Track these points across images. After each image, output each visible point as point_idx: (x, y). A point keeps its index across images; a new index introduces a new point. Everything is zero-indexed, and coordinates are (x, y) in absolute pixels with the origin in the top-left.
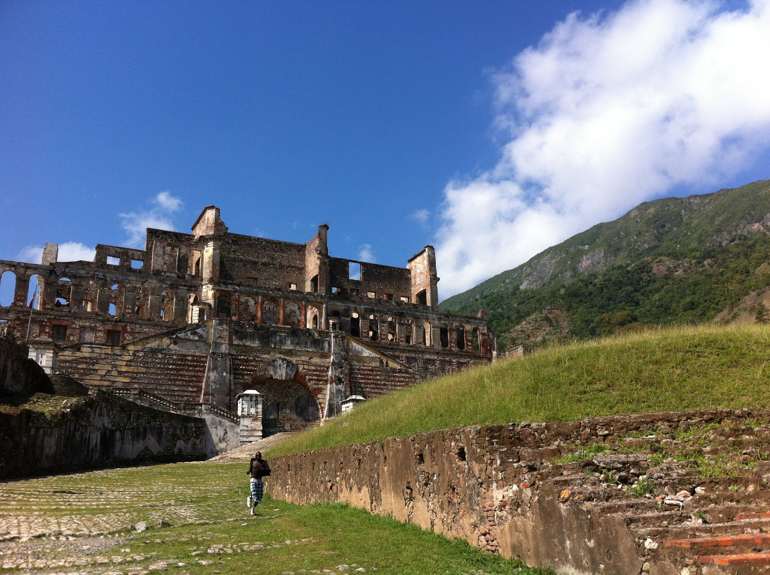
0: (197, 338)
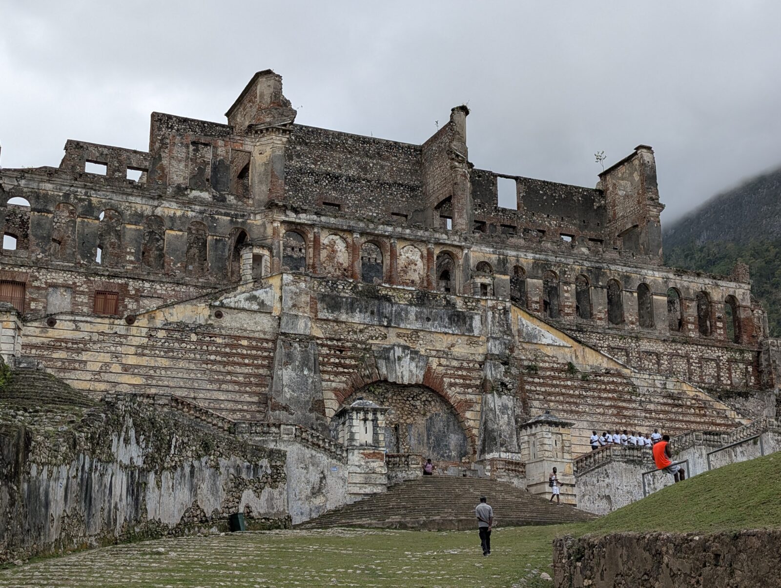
0: (255, 307)
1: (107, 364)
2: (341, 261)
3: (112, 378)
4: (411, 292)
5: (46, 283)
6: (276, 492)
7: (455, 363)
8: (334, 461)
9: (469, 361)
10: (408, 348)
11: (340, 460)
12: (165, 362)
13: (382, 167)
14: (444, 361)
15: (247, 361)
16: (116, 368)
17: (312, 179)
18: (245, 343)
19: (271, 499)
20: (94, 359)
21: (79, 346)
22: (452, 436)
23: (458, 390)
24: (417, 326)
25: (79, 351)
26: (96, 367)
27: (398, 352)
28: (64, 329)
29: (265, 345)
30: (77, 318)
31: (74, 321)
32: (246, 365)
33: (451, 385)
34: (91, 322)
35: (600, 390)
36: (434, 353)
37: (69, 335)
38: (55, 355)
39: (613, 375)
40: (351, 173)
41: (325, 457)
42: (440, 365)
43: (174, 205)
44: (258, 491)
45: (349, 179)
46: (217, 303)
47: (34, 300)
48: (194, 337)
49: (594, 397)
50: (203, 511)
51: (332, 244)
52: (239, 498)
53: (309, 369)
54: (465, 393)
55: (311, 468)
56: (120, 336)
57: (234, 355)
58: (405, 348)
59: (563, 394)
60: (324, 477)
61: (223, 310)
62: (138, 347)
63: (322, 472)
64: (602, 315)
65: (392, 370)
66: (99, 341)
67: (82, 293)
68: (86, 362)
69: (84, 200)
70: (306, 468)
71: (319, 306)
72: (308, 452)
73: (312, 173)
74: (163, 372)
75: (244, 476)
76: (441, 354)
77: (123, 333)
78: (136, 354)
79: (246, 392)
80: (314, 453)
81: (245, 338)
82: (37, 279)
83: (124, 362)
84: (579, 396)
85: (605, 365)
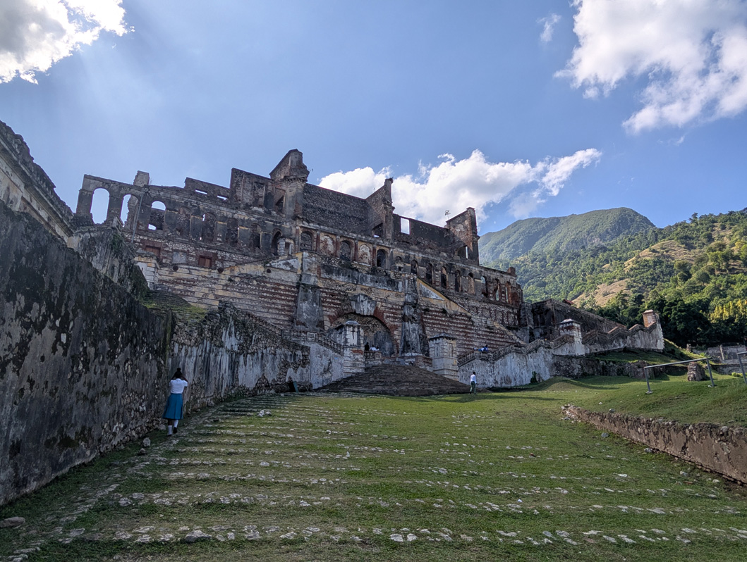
0: (288, 268)
1: (206, 294)
2: (330, 250)
3: (209, 302)
4: (368, 267)
5: (172, 249)
6: (305, 370)
7: (390, 306)
8: (336, 354)
9: (396, 305)
10: (367, 296)
11: (339, 353)
12: (239, 295)
13: (346, 208)
14: (384, 304)
15: (283, 297)
16: (212, 297)
17: (311, 210)
18: (282, 287)
19: (302, 374)
20: (199, 291)
21: (191, 283)
22: (387, 343)
23: (391, 319)
24: (371, 285)
25: (190, 286)
26: (200, 295)
27: (362, 298)
28: (182, 273)
29: (293, 289)
30: (191, 267)
31: (189, 269)
32: (283, 300)
33: (387, 317)
34: (198, 270)
35: (457, 323)
36: (379, 300)
37: (185, 276)
38: (176, 287)
39: (463, 316)
40: (331, 209)
41: (331, 351)
42: (382, 306)
43: (244, 214)
44: (296, 369)
45: (330, 212)
46: (268, 265)
47: (165, 258)
48: (255, 283)
49: (454, 326)
50: (267, 380)
51: (326, 241)
52: (286, 373)
53: (317, 304)
54: (394, 321)
55: (324, 357)
56: (215, 279)
57: (276, 294)
58: (365, 296)
59: (440, 324)
60: (331, 363)
61: (271, 269)
62: (224, 286)
63: (330, 360)
64: (452, 287)
65: (358, 307)
66: (202, 281)
67: (192, 256)
68: (194, 292)
69: (195, 206)
70: (321, 357)
71: (322, 271)
72: (322, 348)
73: (312, 207)
74: (237, 301)
75: (288, 360)
76: (382, 300)
77: (216, 277)
78: (223, 289)
79: (282, 314)
80: (325, 349)
81: (282, 285)
82: (167, 246)
83: (216, 293)
84: (448, 326)
85: (460, 311)
